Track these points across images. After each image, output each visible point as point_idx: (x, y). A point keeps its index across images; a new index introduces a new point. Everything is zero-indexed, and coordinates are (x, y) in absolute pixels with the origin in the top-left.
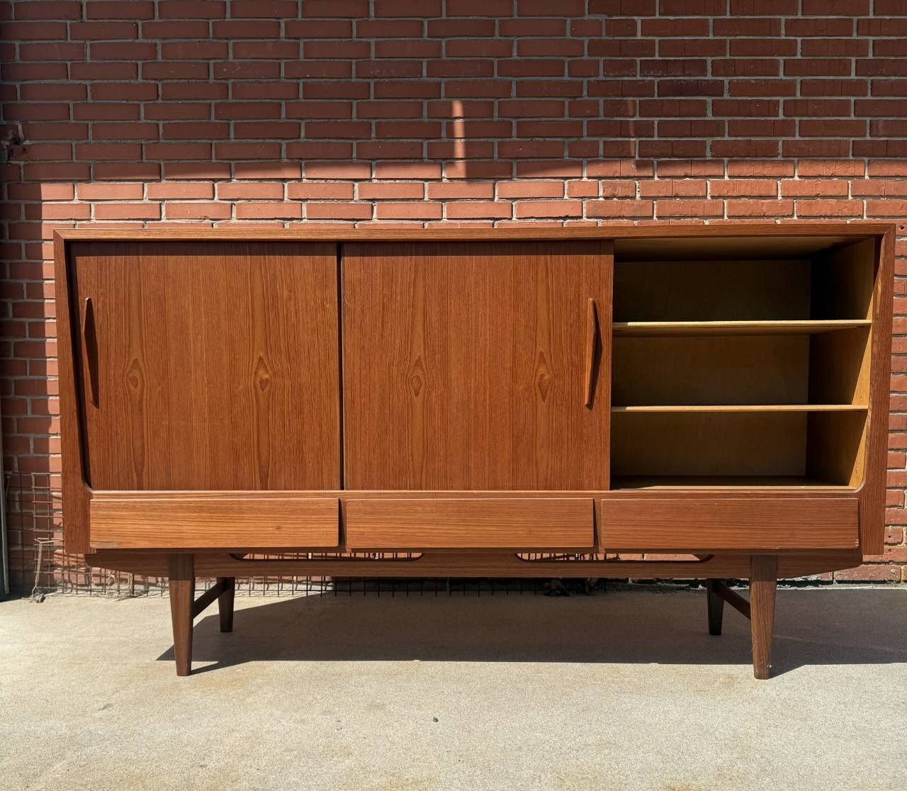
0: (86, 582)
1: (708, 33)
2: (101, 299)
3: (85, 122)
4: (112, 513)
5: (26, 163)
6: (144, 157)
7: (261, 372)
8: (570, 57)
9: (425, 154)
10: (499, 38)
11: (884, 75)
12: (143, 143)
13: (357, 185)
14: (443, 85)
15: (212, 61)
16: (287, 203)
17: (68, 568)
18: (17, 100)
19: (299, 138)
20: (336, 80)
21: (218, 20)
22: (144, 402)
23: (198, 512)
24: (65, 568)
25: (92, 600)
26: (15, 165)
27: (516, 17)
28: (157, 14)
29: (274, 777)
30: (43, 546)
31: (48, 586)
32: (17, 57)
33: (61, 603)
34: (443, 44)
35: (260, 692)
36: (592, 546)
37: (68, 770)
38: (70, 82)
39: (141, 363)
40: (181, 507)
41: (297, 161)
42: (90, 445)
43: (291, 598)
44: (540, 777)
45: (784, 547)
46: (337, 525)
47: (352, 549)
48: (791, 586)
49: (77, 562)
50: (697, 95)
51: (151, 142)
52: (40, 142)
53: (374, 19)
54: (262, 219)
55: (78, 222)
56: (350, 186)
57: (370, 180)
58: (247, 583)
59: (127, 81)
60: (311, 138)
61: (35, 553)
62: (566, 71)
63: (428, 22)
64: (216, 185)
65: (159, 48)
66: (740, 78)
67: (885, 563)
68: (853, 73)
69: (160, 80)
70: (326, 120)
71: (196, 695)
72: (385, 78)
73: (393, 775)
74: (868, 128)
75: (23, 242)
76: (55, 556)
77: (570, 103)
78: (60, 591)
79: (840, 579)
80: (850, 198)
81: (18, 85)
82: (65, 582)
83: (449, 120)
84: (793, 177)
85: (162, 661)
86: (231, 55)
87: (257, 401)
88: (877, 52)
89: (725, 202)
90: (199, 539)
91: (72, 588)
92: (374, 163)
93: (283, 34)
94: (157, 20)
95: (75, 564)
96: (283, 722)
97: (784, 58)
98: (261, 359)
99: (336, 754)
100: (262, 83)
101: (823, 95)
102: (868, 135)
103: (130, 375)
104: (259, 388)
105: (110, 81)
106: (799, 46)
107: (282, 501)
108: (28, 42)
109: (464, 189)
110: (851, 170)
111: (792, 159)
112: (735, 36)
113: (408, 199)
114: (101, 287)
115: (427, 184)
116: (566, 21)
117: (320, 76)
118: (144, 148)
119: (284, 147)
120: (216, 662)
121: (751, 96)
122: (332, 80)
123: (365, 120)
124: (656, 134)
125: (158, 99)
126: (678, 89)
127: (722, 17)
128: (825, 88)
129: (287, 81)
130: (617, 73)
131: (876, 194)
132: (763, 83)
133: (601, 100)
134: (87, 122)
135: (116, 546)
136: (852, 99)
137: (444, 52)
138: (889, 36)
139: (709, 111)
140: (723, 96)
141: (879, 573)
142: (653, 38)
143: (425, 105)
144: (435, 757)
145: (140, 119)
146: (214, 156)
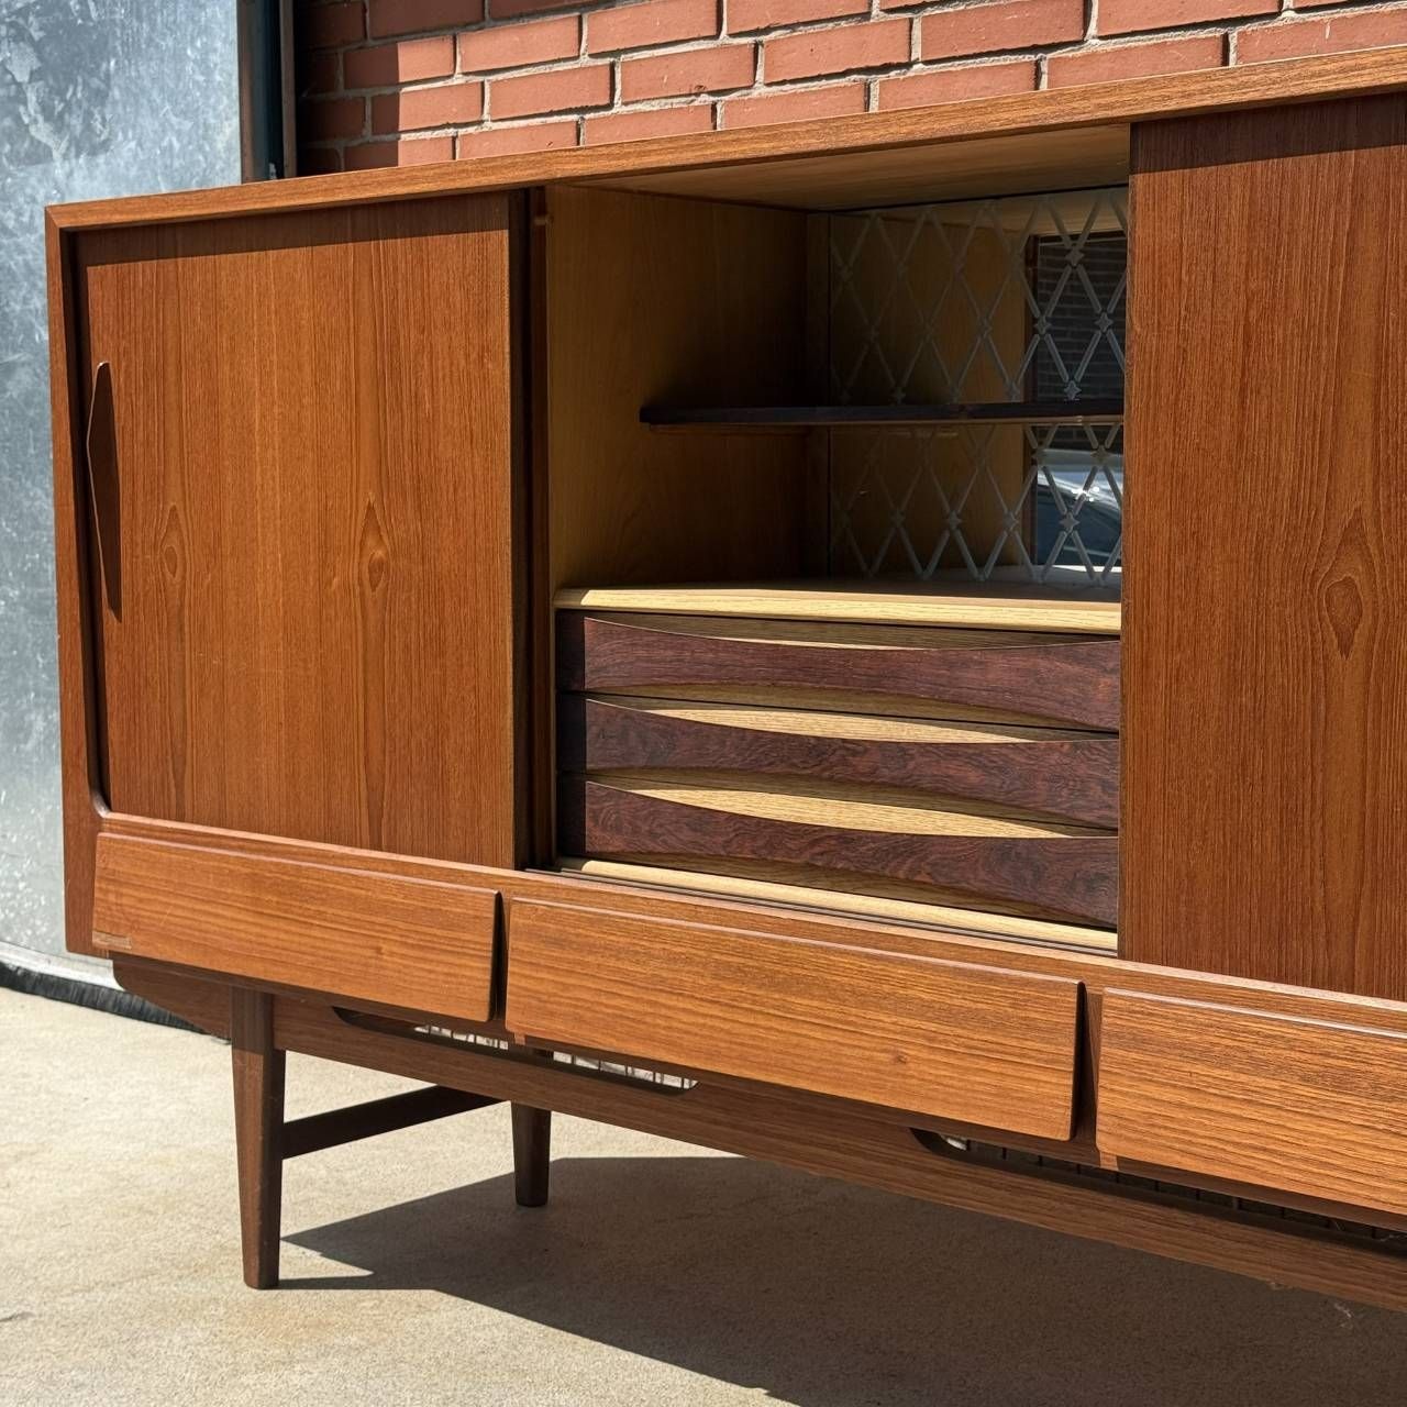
2: (125, 364)
7: (370, 542)
22: (186, 611)
39: (182, 519)
47: (523, 1035)
55: (462, 131)
87: (365, 617)
98: (370, 511)
103: (165, 547)
114: (123, 336)
120: (367, 1273)
135: (129, 948)
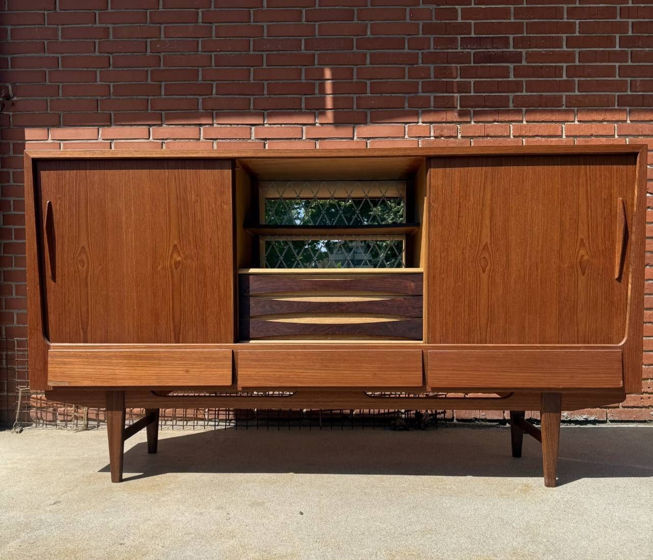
0: (53, 419)
1: (510, 17)
2: (59, 202)
3: (57, 84)
4: (65, 360)
5: (15, 113)
6: (99, 109)
7: (175, 255)
8: (409, 35)
9: (303, 106)
10: (357, 22)
11: (640, 47)
12: (99, 98)
13: (253, 128)
14: (316, 56)
15: (149, 40)
16: (202, 142)
17: (41, 408)
18: (8, 68)
19: (212, 94)
20: (238, 53)
21: (154, 10)
22: (89, 278)
23: (128, 360)
24: (38, 408)
25: (57, 432)
26: (6, 115)
27: (369, 7)
28: (109, 6)
29: (174, 552)
30: (22, 392)
31: (26, 422)
32: (9, 38)
33: (34, 434)
34: (317, 27)
35: (172, 494)
36: (421, 385)
37: (20, 546)
38: (47, 55)
39: (87, 250)
40: (116, 356)
41: (210, 111)
42: (49, 311)
43: (203, 431)
44: (377, 553)
45: (566, 386)
46: (231, 369)
47: (242, 387)
48: (576, 425)
49: (47, 404)
50: (503, 62)
51: (104, 98)
52: (25, 98)
53: (267, 9)
56: (249, 130)
57: (263, 124)
58: (171, 420)
59: (88, 54)
60: (220, 95)
61: (17, 398)
62: (406, 45)
63: (306, 10)
64: (151, 129)
65: (111, 31)
66: (534, 50)
67: (646, 407)
68: (617, 46)
69: (112, 53)
70: (231, 82)
71: (123, 496)
72: (274, 51)
73: (265, 551)
74: (629, 86)
75: (11, 171)
76: (31, 399)
77: (409, 68)
78: (34, 425)
79: (612, 419)
80: (616, 137)
81: (9, 57)
82: (38, 418)
83: (321, 82)
84: (574, 121)
85: (102, 473)
86: (162, 35)
87: (172, 277)
88: (635, 31)
89: (524, 140)
90: (128, 379)
91: (43, 424)
92: (266, 112)
93: (200, 20)
94: (109, 10)
95: (45, 405)
96: (186, 514)
97: (566, 35)
98: (175, 246)
99: (223, 536)
100: (185, 55)
101: (596, 62)
102: (629, 90)
103: (79, 259)
104: (173, 267)
105: (75, 55)
106: (577, 26)
107: (190, 352)
108: (18, 27)
109: (331, 131)
110: (617, 117)
111: (573, 108)
112: (530, 19)
113: (291, 139)
114: (58, 193)
115: (304, 127)
116: (406, 9)
117: (227, 50)
118: (99, 102)
119: (200, 101)
120: (142, 473)
121: (542, 63)
122: (235, 53)
123: (260, 82)
124: (472, 91)
125: (110, 67)
126: (489, 58)
127: (520, 6)
128: (596, 57)
129: (203, 53)
130: (444, 47)
131: (636, 134)
132: (551, 53)
133: (432, 66)
134: (58, 84)
135: (67, 385)
136: (617, 65)
137: (317, 32)
138: (644, 19)
139: (512, 74)
140: (521, 63)
141: (642, 415)
142: (470, 21)
143: (303, 71)
144: (298, 538)
145: (96, 82)
146: (149, 108)
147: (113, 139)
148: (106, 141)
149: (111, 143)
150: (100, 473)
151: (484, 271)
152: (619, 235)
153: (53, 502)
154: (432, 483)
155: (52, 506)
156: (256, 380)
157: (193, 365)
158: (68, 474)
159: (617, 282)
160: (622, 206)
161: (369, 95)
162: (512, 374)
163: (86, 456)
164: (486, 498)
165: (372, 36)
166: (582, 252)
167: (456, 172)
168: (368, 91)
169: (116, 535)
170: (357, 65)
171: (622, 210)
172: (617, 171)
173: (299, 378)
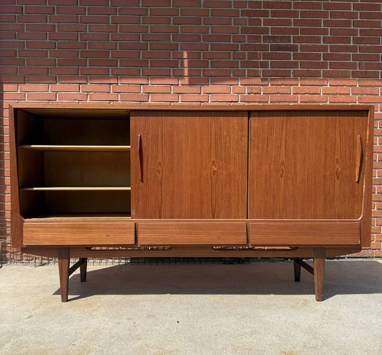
0: (21, 259)
1: (291, 25)
4: (33, 229)
6: (49, 74)
8: (233, 34)
9: (171, 74)
10: (203, 25)
11: (364, 44)
12: (49, 67)
13: (142, 86)
14: (179, 45)
15: (80, 33)
16: (111, 94)
17: (13, 253)
19: (117, 66)
20: (133, 42)
21: (82, 15)
23: (72, 229)
24: (11, 253)
25: (23, 267)
27: (210, 16)
28: (56, 12)
29: (106, 350)
30: (2, 243)
31: (4, 261)
33: (9, 268)
34: (179, 27)
35: (99, 310)
36: (246, 243)
37: (12, 348)
38: (17, 40)
40: (64, 227)
41: (116, 76)
43: (112, 266)
44: (226, 348)
45: (328, 244)
46: (134, 234)
47: (141, 245)
50: (287, 51)
51: (52, 67)
53: (150, 16)
54: (101, 101)
55: (19, 101)
56: (139, 87)
57: (148, 84)
58: (92, 259)
59: (42, 41)
60: (122, 66)
62: (232, 40)
63: (173, 18)
64: (80, 86)
65: (56, 27)
66: (305, 44)
67: (367, 249)
68: (352, 43)
69: (57, 40)
70: (129, 59)
71: (70, 311)
72: (154, 41)
73: (160, 348)
74: (358, 66)
76: (7, 247)
77: (233, 53)
78: (9, 263)
79: (348, 256)
80: (351, 95)
82: (11, 259)
83: (182, 60)
84: (327, 86)
85: (55, 295)
86: (88, 30)
88: (361, 34)
89: (299, 96)
90: (72, 241)
91: (14, 262)
92: (149, 77)
93: (110, 22)
94: (56, 15)
95: (16, 251)
96: (110, 323)
97: (323, 36)
99: (134, 338)
100: (101, 42)
101: (339, 52)
102: (358, 68)
105: (35, 41)
106: (329, 31)
107: (109, 224)
109: (188, 89)
110: (352, 83)
111: (326, 78)
112: (303, 26)
113: (164, 93)
115: (172, 87)
116: (231, 18)
117: (126, 40)
118: (49, 69)
119: (110, 70)
120: (79, 296)
121: (309, 52)
122: (132, 42)
123: (146, 59)
124: (270, 67)
125: (56, 48)
126: (279, 48)
127: (297, 18)
128: (340, 49)
129: (112, 42)
130: (253, 41)
131: (362, 93)
132: (314, 46)
133: (246, 52)
134: (24, 58)
135: (35, 244)
136: (351, 53)
137: (179, 31)
138: (366, 28)
139: (292, 58)
140: (297, 51)
141: (365, 254)
142: (268, 26)
143: (172, 53)
144: (179, 339)
145: (47, 57)
146: (80, 73)
147: (58, 92)
148: (53, 93)
149: (56, 94)
150: (53, 296)
151: (282, 177)
152: (358, 157)
153: (28, 317)
154: (252, 300)
155: (27, 319)
156: (149, 240)
157: (111, 232)
158: (34, 297)
159: (357, 183)
160: (360, 141)
161: (210, 68)
162: (298, 237)
163: (44, 284)
164: (283, 310)
165: (212, 34)
166: (337, 166)
167: (266, 120)
168: (210, 66)
169: (69, 339)
170: (203, 51)
171: (360, 142)
172: (357, 120)
173: (174, 239)
